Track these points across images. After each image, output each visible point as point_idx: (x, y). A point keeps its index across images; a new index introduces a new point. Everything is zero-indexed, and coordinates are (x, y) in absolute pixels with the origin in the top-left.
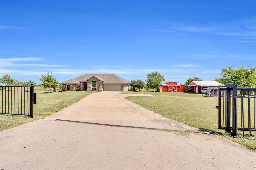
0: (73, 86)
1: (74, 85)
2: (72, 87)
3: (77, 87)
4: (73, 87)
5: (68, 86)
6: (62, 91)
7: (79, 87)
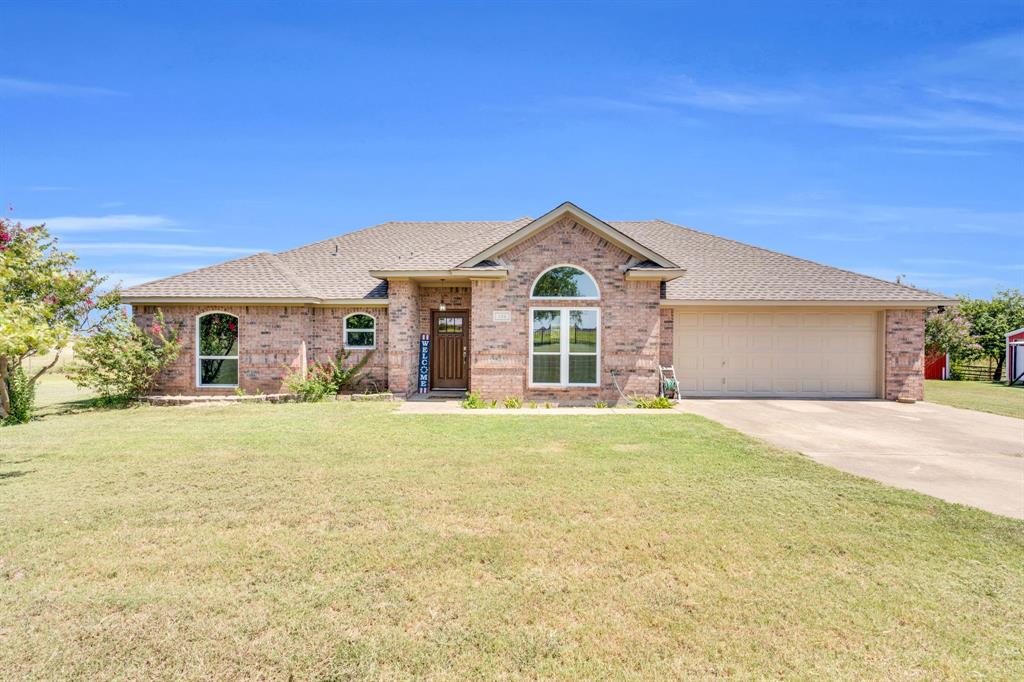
0: (276, 334)
1: (296, 322)
2: (266, 350)
3: (333, 346)
4: (277, 339)
5: (221, 326)
6: (124, 402)
7: (353, 340)
